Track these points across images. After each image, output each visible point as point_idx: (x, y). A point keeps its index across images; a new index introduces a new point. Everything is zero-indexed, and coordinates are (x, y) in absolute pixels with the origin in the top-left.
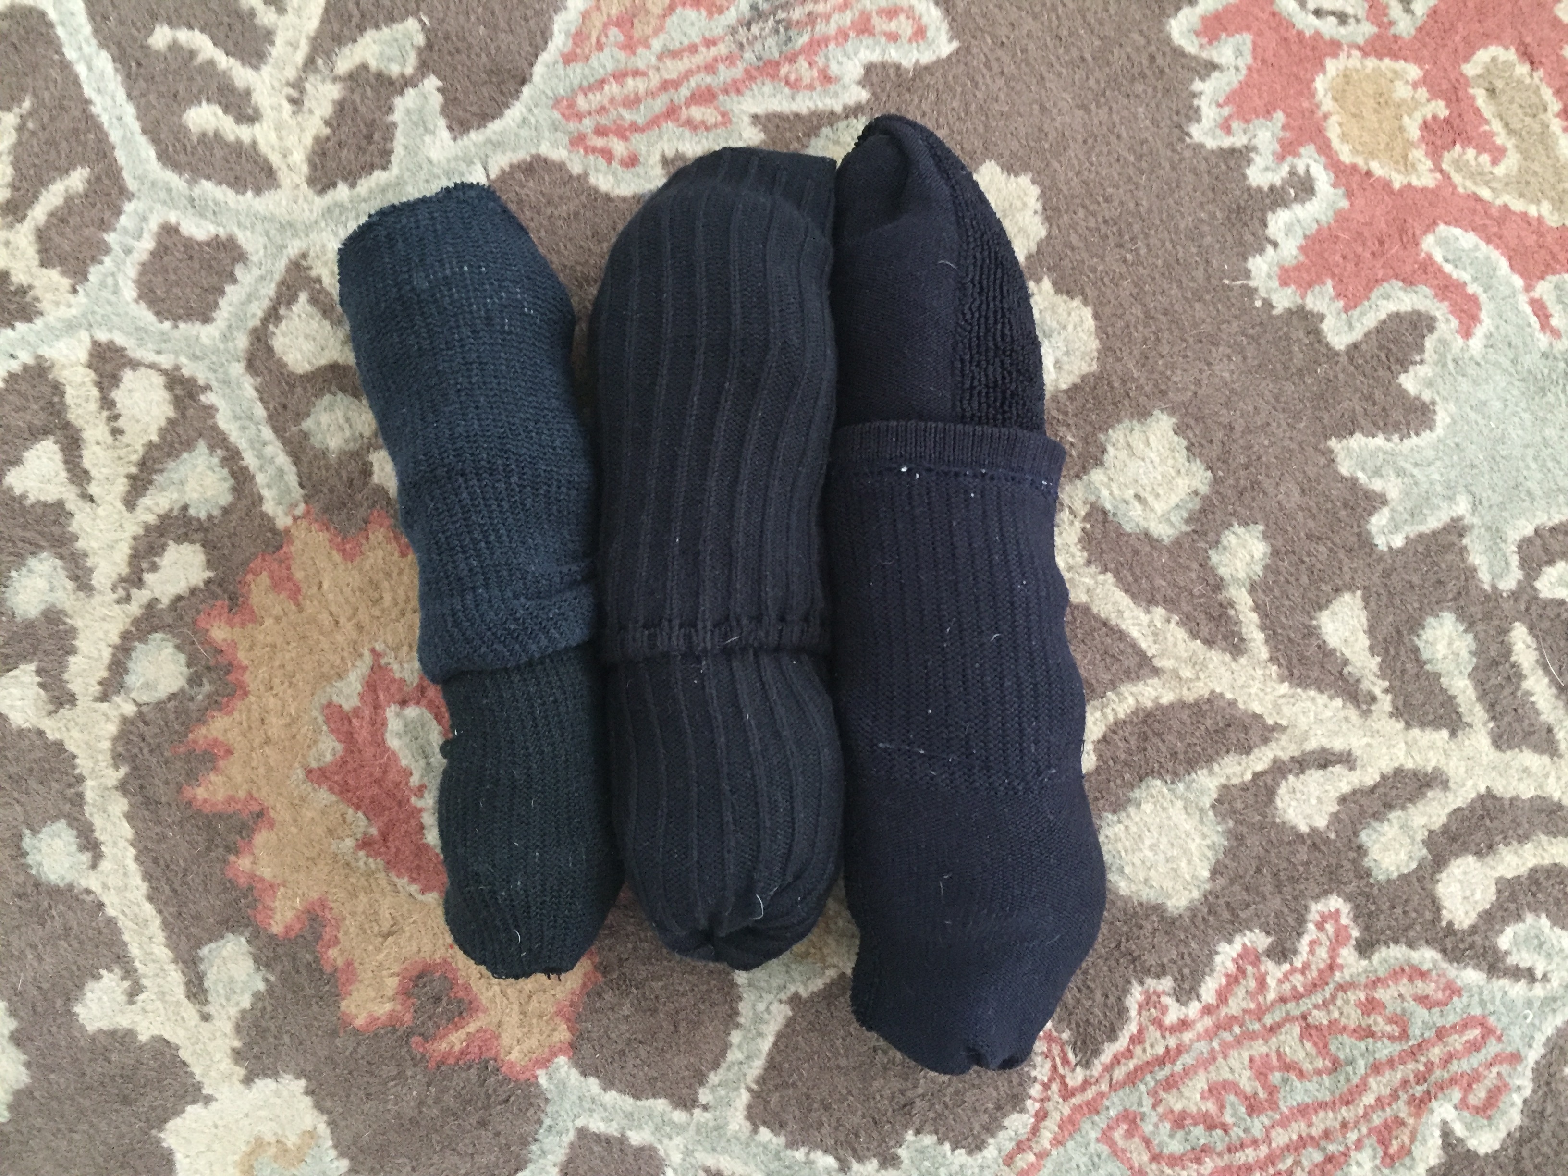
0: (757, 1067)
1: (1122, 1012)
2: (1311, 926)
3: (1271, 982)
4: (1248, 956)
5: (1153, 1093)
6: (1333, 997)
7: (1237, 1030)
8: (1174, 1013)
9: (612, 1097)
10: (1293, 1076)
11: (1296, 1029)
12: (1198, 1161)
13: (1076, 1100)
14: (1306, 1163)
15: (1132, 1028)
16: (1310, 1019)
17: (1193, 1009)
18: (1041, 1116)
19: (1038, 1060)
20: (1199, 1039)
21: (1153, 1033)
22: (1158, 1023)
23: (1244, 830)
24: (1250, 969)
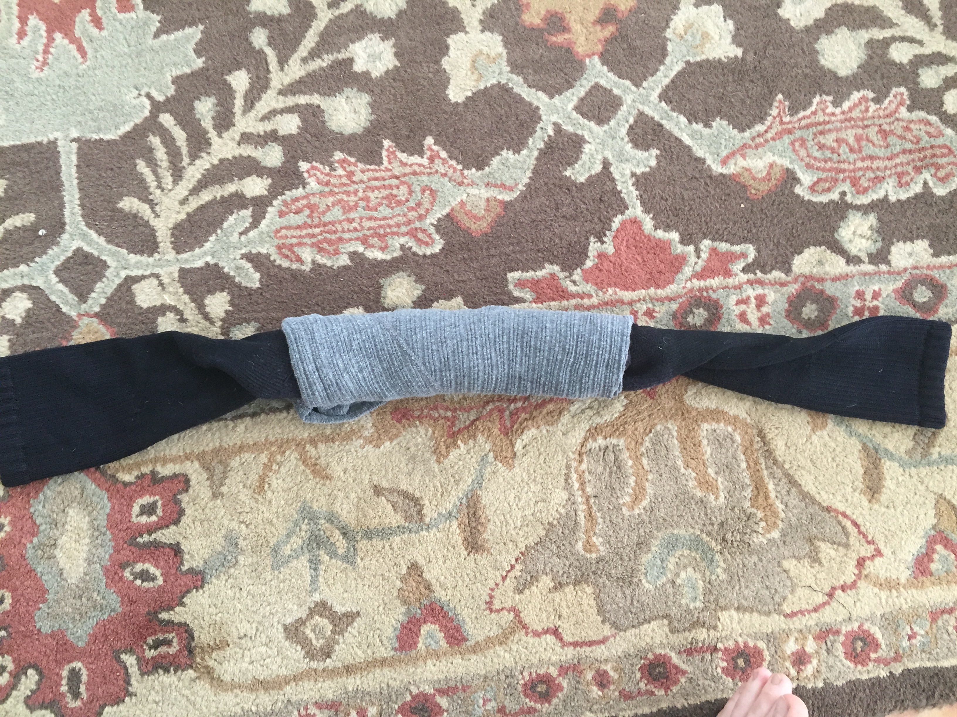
0: (666, 81)
1: (810, 103)
2: (891, 95)
3: (871, 110)
4: (864, 99)
5: (815, 134)
6: (893, 122)
7: (853, 123)
8: (830, 109)
9: (611, 75)
10: (870, 145)
11: (876, 129)
12: (826, 162)
13: (784, 127)
14: (867, 175)
15: (813, 108)
16: (883, 127)
17: (838, 111)
18: (770, 127)
19: (774, 108)
20: (837, 121)
21: (820, 113)
22: (823, 110)
23: (874, 56)
24: (863, 103)
